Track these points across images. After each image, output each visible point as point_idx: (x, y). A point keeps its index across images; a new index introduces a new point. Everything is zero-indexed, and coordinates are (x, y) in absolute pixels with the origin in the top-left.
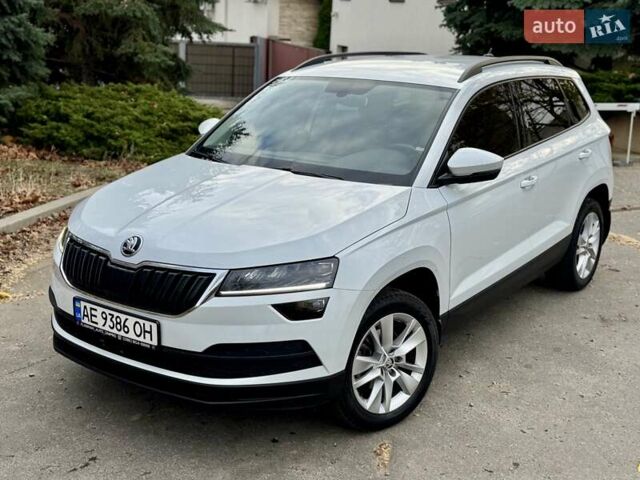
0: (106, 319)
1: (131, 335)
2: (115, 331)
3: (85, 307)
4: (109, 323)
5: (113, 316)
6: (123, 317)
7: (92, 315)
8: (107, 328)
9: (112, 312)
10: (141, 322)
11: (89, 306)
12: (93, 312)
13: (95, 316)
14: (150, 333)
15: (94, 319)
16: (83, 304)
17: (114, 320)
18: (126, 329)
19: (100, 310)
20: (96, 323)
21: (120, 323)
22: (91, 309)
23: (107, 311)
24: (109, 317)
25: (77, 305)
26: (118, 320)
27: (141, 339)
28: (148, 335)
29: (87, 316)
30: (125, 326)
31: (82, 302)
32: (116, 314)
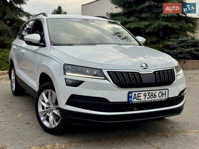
0: (146, 96)
1: (158, 98)
2: (150, 99)
3: (135, 94)
4: (147, 97)
5: (149, 93)
6: (154, 92)
7: (138, 96)
8: (146, 99)
9: (149, 92)
10: (162, 91)
11: (137, 93)
12: (139, 95)
13: (140, 96)
14: (165, 94)
15: (139, 98)
16: (133, 94)
17: (150, 95)
18: (155, 97)
19: (143, 93)
20: (141, 99)
21: (152, 95)
22: (138, 94)
23: (146, 92)
24: (147, 94)
25: (130, 95)
26: (152, 94)
27: (161, 98)
28: (164, 95)
29: (136, 98)
30: (155, 95)
31: (133, 93)
32: (150, 92)
